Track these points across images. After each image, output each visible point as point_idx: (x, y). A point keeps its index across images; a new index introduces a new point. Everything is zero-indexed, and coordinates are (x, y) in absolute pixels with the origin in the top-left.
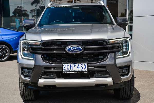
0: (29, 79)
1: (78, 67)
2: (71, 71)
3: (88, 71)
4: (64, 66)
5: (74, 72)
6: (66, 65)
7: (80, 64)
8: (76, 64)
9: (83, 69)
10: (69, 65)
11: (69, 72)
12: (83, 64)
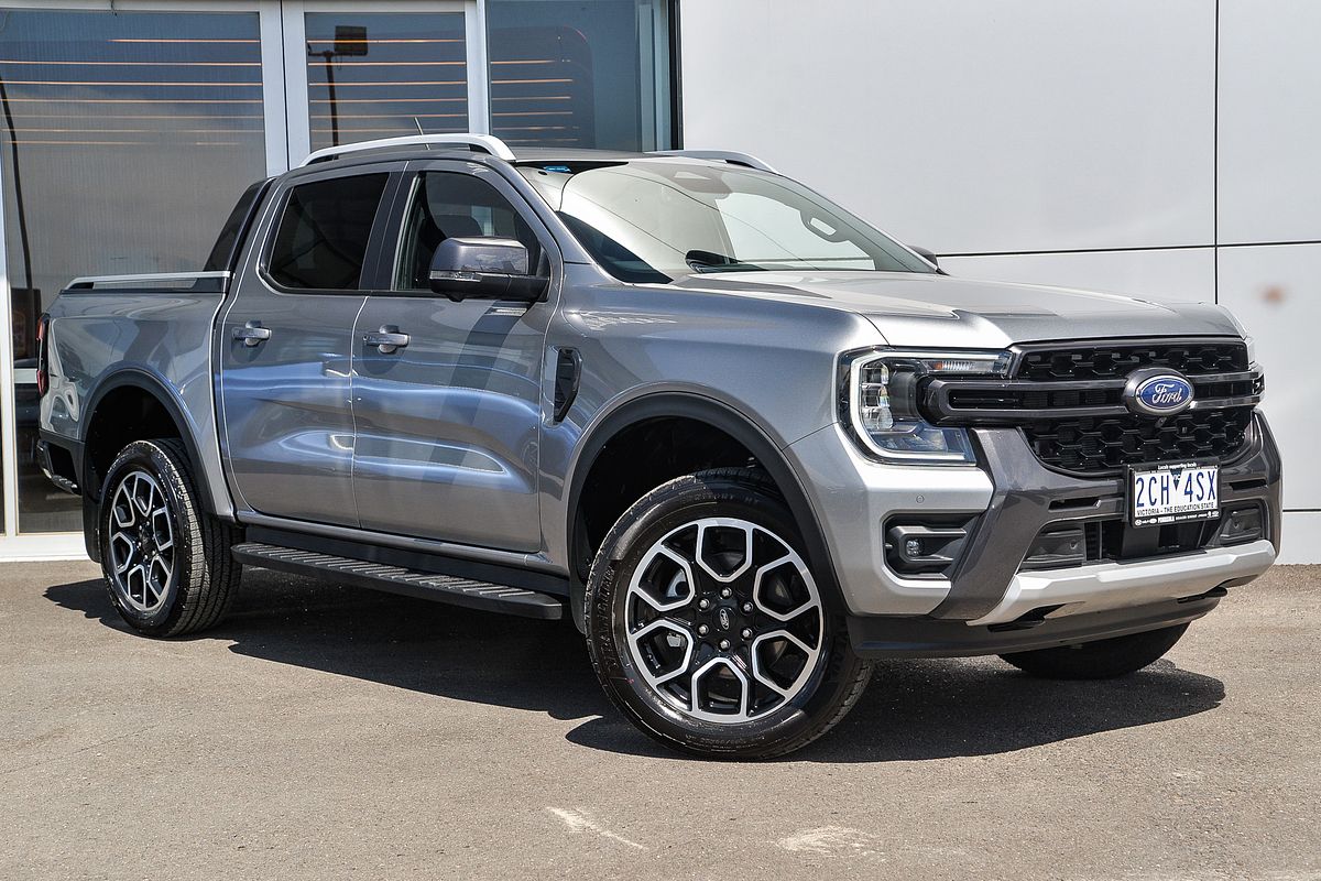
0: (948, 585)
1: (1188, 490)
2: (1160, 508)
3: (1222, 508)
4: (1140, 482)
5: (1175, 515)
6: (1146, 477)
7: (1195, 473)
8: (1179, 471)
9: (1205, 500)
10: (1158, 476)
11: (1156, 517)
12: (1205, 471)
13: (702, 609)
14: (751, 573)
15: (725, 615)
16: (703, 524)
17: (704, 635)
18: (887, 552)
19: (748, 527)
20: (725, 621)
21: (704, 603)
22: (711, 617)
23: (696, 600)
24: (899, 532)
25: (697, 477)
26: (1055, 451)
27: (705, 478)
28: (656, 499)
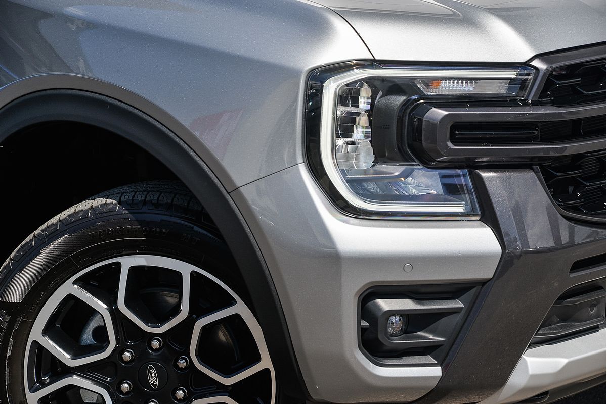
13: (126, 362)
14: (188, 325)
15: (153, 372)
16: (128, 262)
17: (127, 393)
18: (362, 331)
19: (185, 269)
20: (153, 378)
21: (127, 355)
22: (136, 373)
23: (118, 352)
24: (378, 307)
25: (120, 202)
26: (575, 191)
27: (130, 205)
28: (66, 226)
